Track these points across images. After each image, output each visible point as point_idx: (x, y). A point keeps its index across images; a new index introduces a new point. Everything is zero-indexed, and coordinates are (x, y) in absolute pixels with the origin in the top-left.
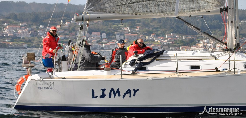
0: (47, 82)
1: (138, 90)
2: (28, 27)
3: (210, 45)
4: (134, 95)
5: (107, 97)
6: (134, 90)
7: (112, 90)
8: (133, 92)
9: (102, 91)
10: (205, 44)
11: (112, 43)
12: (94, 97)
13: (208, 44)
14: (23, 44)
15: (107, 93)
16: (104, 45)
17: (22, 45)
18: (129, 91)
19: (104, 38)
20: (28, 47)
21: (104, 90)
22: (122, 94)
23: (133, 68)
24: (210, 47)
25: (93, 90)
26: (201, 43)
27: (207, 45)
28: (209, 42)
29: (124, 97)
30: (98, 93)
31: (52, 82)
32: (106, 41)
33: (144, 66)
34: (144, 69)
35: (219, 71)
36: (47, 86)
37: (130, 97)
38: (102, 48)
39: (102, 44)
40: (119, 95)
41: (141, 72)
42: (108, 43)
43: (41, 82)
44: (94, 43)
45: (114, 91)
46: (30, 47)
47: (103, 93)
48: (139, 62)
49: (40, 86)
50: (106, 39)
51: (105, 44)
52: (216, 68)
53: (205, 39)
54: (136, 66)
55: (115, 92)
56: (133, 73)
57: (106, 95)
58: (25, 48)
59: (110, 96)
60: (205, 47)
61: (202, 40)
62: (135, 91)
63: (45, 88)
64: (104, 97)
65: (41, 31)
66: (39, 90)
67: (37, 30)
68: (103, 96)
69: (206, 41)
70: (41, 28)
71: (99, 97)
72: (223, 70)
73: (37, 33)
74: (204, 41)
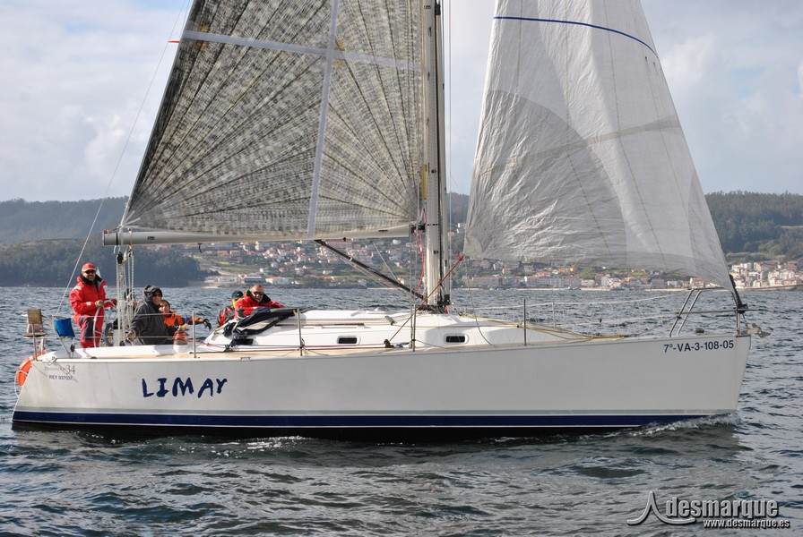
0: (64, 366)
1: (225, 380)
2: (367, 244)
3: (754, 274)
4: (219, 391)
5: (169, 395)
6: (218, 380)
7: (178, 380)
8: (216, 386)
9: (159, 383)
10: (744, 273)
11: (543, 275)
12: (146, 395)
13: (750, 273)
14: (359, 278)
15: (169, 386)
16: (526, 278)
17: (356, 282)
18: (208, 384)
19: (526, 264)
20: (369, 285)
21: (163, 381)
22: (197, 389)
23: (228, 341)
24: (755, 278)
25: (143, 380)
26: (736, 270)
27: (748, 275)
28: (752, 269)
29: (200, 395)
30: (154, 387)
31: (71, 366)
32: (530, 271)
33: (250, 337)
34: (249, 342)
35: (392, 347)
36: (62, 374)
37: (212, 394)
38: (523, 285)
39: (523, 275)
40: (191, 391)
41: (242, 348)
42: (535, 273)
43: (53, 366)
44: (505, 274)
45: (181, 384)
46: (372, 286)
47: (162, 387)
48: (242, 329)
49: (51, 373)
50: (531, 266)
51: (528, 275)
52: (387, 342)
53: (743, 262)
54: (234, 336)
55: (183, 386)
56: (228, 350)
57: (167, 391)
58: (362, 287)
59: (175, 393)
60: (744, 278)
61: (736, 264)
62: (221, 384)
63: (60, 378)
64: (163, 396)
65: (395, 251)
66: (51, 380)
67: (387, 249)
68: (162, 393)
69: (746, 266)
70: (395, 245)
71: (155, 394)
72: (400, 346)
73: (386, 257)
74: (741, 265)
